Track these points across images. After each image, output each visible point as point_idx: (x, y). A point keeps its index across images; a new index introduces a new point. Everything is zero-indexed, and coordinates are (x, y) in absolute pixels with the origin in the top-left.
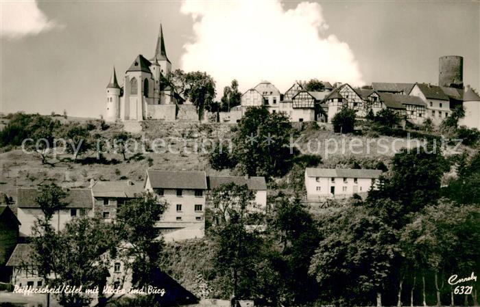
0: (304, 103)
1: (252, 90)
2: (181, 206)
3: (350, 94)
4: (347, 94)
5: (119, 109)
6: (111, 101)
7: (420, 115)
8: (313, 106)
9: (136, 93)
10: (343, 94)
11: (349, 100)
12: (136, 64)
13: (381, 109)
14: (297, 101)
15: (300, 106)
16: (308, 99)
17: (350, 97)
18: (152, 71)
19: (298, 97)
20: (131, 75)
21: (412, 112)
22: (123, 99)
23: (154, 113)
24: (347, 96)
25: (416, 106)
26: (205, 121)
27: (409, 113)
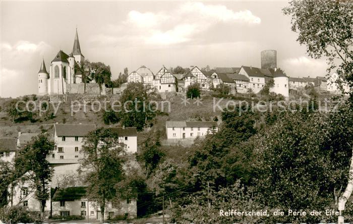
0: (168, 80)
1: (134, 72)
2: (77, 148)
3: (199, 74)
4: (196, 74)
5: (47, 88)
6: (42, 82)
7: (245, 87)
8: (174, 82)
9: (59, 77)
10: (194, 74)
11: (199, 78)
12: (58, 57)
13: (219, 83)
14: (163, 79)
15: (166, 82)
16: (171, 77)
17: (198, 76)
18: (69, 61)
19: (164, 76)
20: (55, 64)
21: (240, 85)
22: (49, 81)
23: (70, 90)
24: (197, 75)
25: (243, 81)
26: (104, 93)
27: (238, 85)
